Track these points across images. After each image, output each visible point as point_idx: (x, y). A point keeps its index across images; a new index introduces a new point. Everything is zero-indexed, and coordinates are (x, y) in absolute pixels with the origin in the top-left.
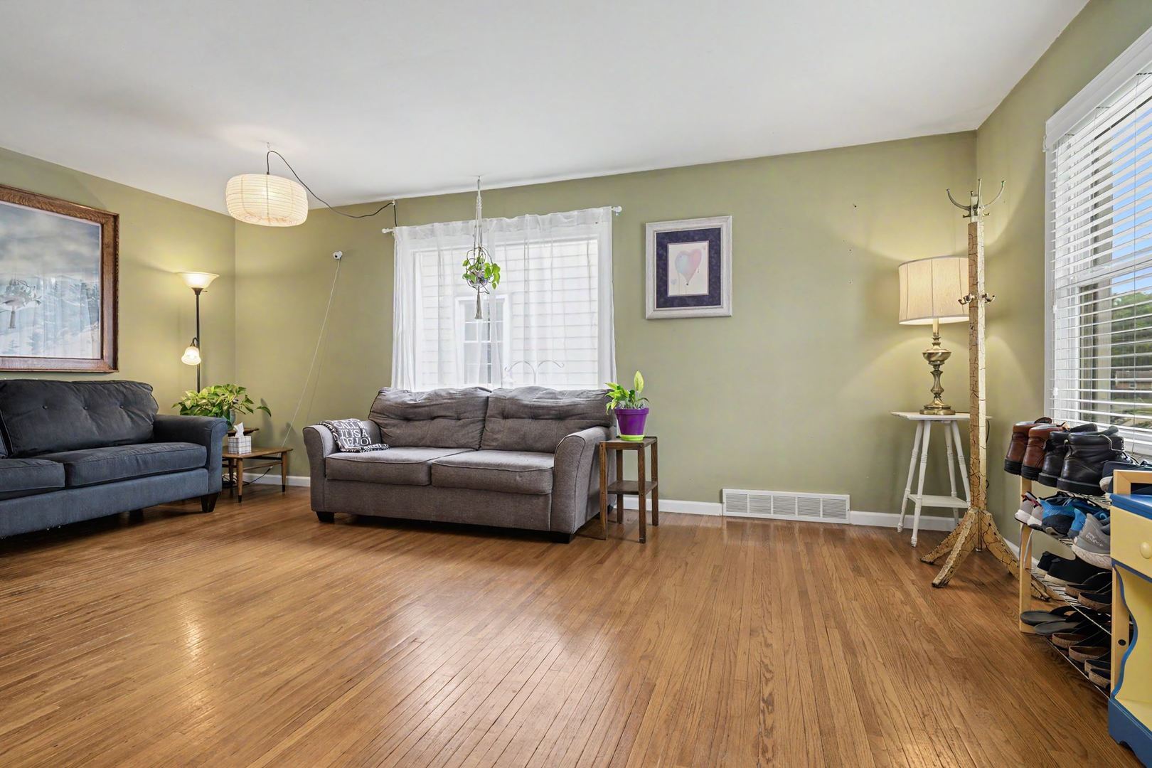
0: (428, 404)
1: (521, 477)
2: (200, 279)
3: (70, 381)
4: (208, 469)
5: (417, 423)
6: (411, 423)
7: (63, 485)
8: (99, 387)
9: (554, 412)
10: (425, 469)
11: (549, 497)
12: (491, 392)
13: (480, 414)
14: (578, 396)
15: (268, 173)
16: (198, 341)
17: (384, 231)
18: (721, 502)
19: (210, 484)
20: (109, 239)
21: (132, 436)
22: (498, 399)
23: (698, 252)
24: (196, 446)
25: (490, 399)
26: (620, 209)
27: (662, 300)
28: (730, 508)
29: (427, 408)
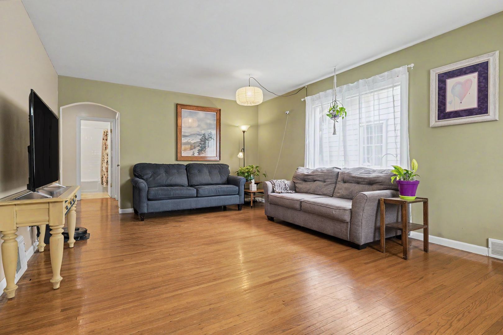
0: (312, 174)
1: (335, 211)
2: (244, 128)
3: (207, 163)
4: (239, 195)
5: (309, 183)
6: (307, 183)
7: (196, 196)
8: (213, 166)
9: (367, 181)
10: (299, 203)
11: (348, 224)
12: (340, 169)
13: (334, 180)
14: (381, 173)
15: (249, 86)
16: (244, 149)
17: (302, 100)
18: (487, 246)
19: (240, 201)
20: (218, 117)
21: (220, 182)
22: (342, 173)
23: (470, 80)
24: (235, 186)
25: (339, 173)
26: (412, 65)
27: (442, 114)
28: (494, 252)
29: (312, 176)
